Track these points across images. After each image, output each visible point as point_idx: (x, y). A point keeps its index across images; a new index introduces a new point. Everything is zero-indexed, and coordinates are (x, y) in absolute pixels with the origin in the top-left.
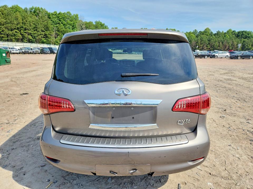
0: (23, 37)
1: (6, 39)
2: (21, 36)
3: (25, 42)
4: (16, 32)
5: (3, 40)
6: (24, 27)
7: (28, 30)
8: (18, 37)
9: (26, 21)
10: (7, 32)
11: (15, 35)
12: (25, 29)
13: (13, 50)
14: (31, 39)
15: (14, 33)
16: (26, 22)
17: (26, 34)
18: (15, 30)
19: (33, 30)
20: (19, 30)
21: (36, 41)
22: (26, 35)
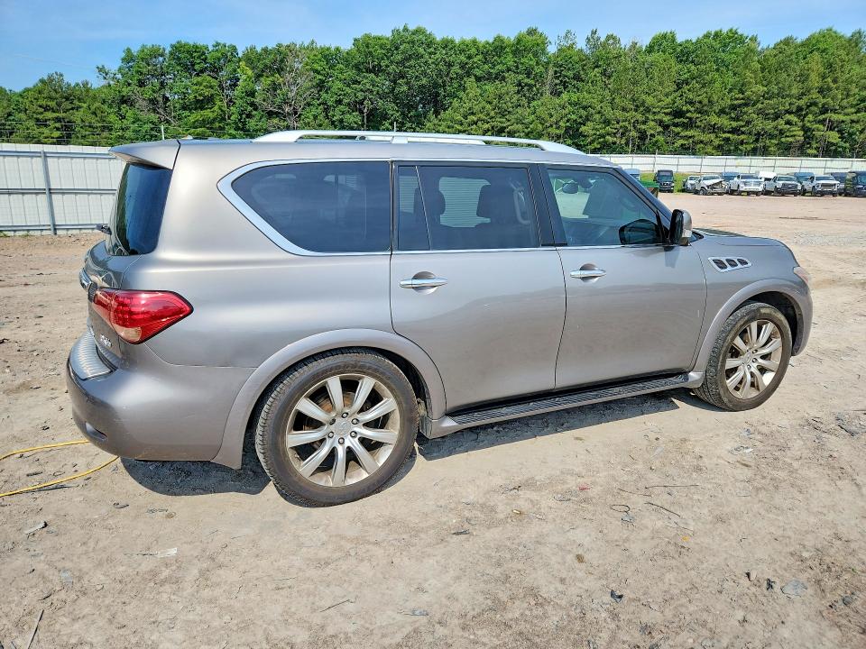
0: (806, 137)
1: (749, 147)
2: (802, 133)
3: (809, 155)
4: (788, 123)
5: (741, 150)
6: (822, 101)
7: (834, 111)
8: (790, 139)
9: (835, 81)
10: (760, 124)
11: (781, 132)
12: (824, 110)
13: (745, 183)
14: (833, 144)
15: (780, 127)
16: (832, 84)
17: (821, 127)
18: (788, 117)
19: (853, 110)
20: (799, 116)
21: (852, 149)
22: (820, 131)
